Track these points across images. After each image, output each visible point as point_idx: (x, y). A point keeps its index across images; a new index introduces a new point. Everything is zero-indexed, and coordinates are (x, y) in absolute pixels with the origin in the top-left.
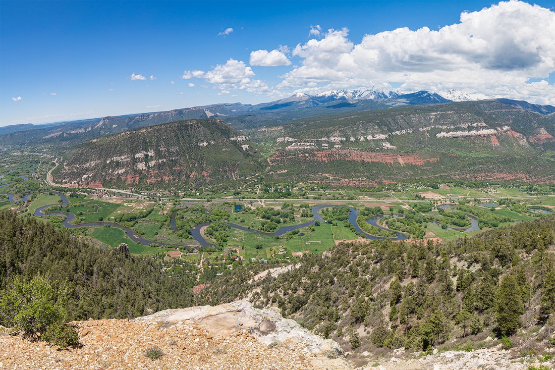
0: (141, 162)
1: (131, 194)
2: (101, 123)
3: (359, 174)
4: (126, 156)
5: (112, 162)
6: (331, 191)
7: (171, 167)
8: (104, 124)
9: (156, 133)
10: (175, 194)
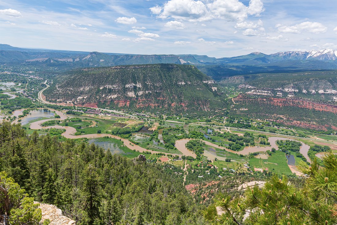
0: (131, 91)
1: (124, 114)
2: (89, 56)
3: (309, 119)
4: (117, 86)
5: (105, 88)
6: (285, 128)
7: (155, 97)
8: (92, 57)
10: (160, 116)
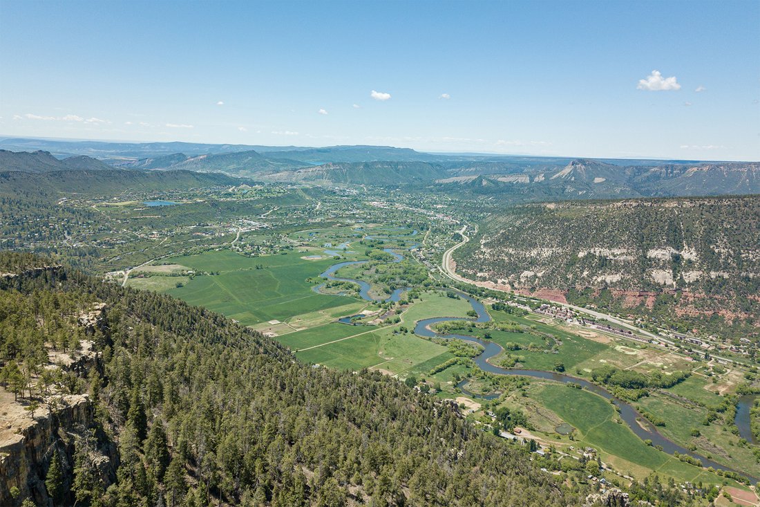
0: (663, 268)
1: (635, 328)
2: (568, 170)
4: (625, 251)
5: (590, 256)
7: (742, 293)
8: (574, 173)
9: (706, 216)
